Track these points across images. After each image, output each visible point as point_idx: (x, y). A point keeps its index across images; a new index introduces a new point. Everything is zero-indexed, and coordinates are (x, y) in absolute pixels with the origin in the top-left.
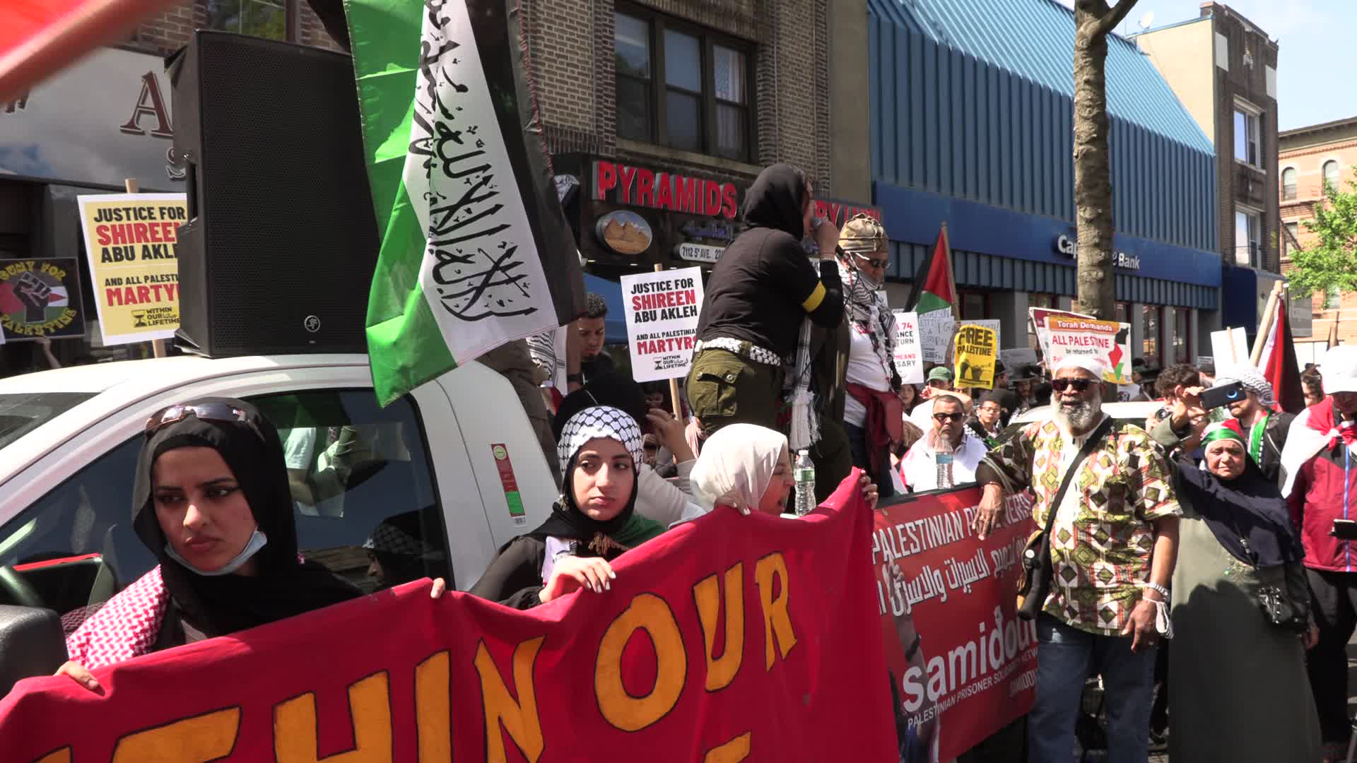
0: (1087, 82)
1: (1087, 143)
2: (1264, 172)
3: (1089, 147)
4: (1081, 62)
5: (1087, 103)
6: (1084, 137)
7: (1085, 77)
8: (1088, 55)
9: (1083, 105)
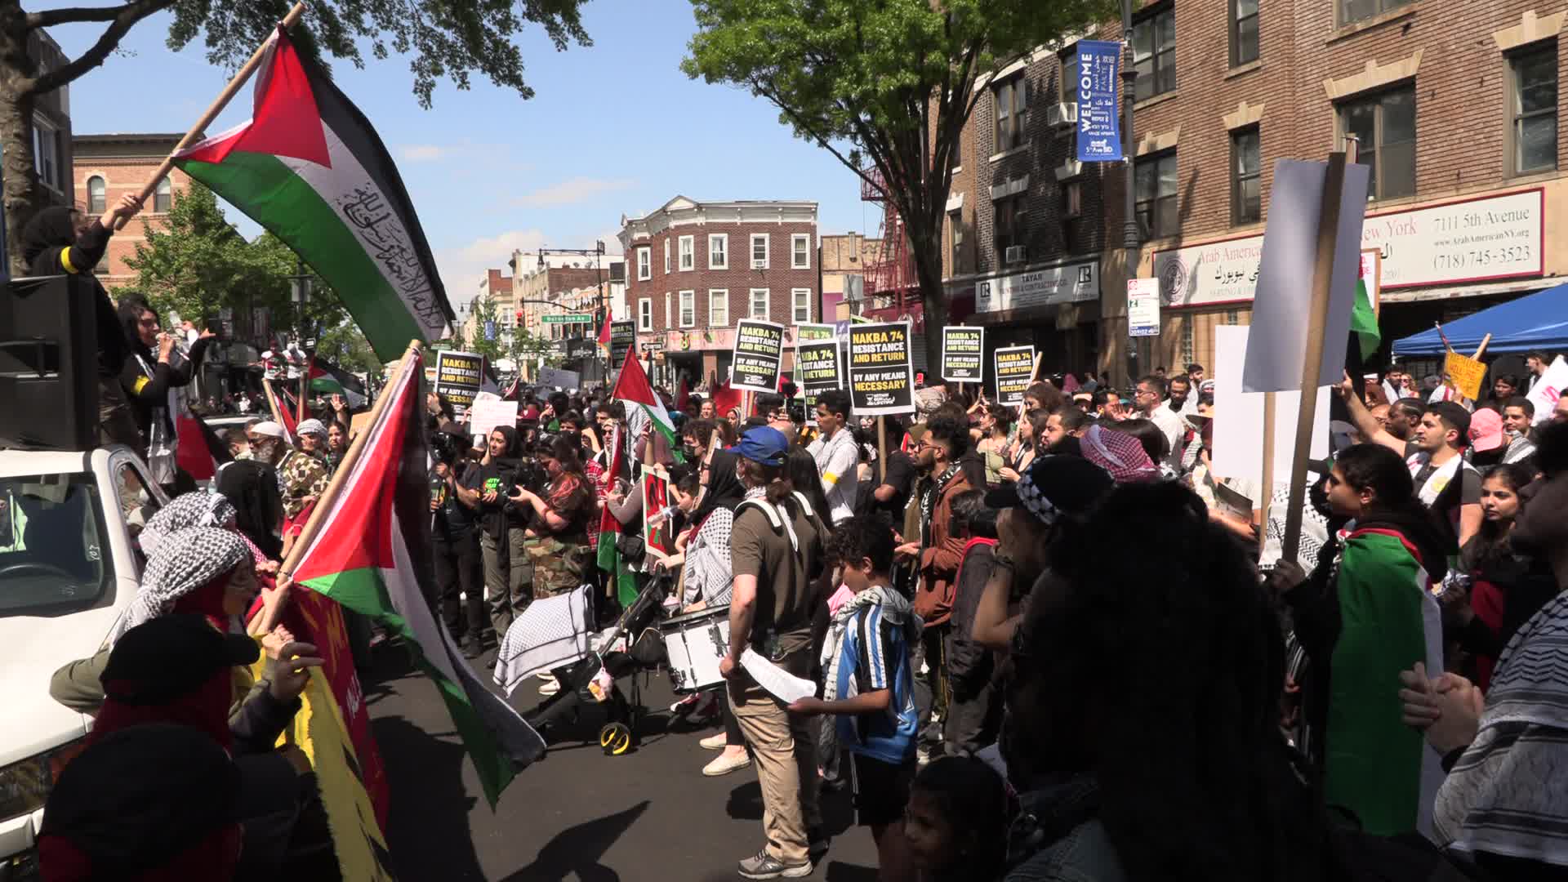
0: (17, 135)
1: (21, 196)
2: (62, 194)
3: (23, 200)
4: (10, 114)
5: (19, 157)
6: (17, 190)
7: (15, 131)
8: (17, 109)
9: (14, 158)
